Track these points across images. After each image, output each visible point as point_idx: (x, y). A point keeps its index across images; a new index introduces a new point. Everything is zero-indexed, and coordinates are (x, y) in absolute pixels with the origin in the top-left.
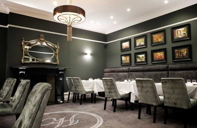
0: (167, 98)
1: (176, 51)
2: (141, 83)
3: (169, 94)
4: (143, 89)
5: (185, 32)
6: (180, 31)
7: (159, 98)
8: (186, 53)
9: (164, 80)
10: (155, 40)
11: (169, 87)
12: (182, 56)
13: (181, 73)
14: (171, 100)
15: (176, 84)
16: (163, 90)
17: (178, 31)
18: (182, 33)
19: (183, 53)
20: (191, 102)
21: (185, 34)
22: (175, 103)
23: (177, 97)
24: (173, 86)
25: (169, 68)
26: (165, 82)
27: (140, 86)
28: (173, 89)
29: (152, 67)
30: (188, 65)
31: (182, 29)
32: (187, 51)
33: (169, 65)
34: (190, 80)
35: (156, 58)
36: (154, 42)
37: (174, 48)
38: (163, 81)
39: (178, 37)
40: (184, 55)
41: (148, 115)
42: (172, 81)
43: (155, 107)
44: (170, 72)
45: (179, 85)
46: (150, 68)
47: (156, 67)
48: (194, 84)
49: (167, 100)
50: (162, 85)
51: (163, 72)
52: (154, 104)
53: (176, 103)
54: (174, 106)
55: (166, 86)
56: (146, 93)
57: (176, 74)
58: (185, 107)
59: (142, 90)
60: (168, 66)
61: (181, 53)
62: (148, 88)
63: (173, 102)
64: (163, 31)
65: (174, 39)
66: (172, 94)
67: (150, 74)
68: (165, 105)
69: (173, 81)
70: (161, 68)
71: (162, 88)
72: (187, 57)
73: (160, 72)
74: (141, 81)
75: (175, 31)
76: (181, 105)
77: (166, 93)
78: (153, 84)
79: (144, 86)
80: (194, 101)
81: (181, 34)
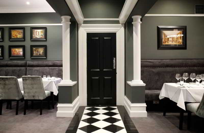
0: (27, 93)
1: (34, 49)
2: (3, 80)
3: (29, 89)
4: (6, 86)
5: (43, 34)
6: (38, 32)
7: (21, 92)
8: (42, 52)
9: (25, 77)
10: (14, 35)
11: (29, 83)
12: (39, 54)
13: (37, 69)
14: (30, 94)
15: (35, 80)
16: (23, 86)
17: (36, 31)
18: (40, 34)
19: (40, 51)
20: (46, 94)
21: (42, 35)
22: (33, 96)
23: (35, 91)
24: (33, 82)
25: (27, 64)
26: (26, 80)
27: (3, 84)
28: (33, 85)
29: (10, 62)
30: (43, 62)
31: (40, 31)
32: (43, 51)
33: (28, 62)
34: (45, 76)
35: (14, 54)
36: (12, 37)
37: (32, 47)
38: (24, 79)
39: (36, 37)
40: (41, 54)
41: (9, 109)
42: (31, 78)
43: (18, 101)
44: (28, 68)
45: (37, 81)
46: (7, 63)
47: (14, 63)
48: (48, 79)
49: (26, 95)
50: (23, 82)
51: (21, 68)
52: (17, 99)
53: (35, 96)
54: (32, 98)
55: (27, 83)
56: (8, 89)
57: (34, 70)
58: (41, 98)
59: (4, 87)
60: (26, 63)
61: (39, 51)
62: (11, 86)
63: (32, 95)
64: (23, 28)
65: (33, 38)
66: (32, 89)
67: (7, 70)
68: (25, 99)
69: (33, 79)
70: (19, 64)
71: (23, 85)
72: (43, 55)
73: (18, 68)
74: (3, 79)
75: (34, 31)
76: (39, 97)
77: (27, 89)
78: (16, 81)
79: (7, 83)
80: (48, 92)
81: (38, 35)
